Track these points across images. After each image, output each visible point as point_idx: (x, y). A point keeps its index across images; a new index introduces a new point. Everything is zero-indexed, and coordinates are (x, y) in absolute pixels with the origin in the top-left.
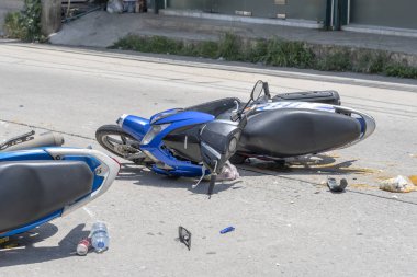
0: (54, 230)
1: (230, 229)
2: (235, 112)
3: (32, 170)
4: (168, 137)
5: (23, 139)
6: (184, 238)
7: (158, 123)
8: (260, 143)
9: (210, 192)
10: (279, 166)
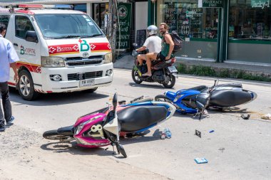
0: (149, 131)
1: (213, 131)
2: (208, 90)
3: (147, 109)
4: (184, 99)
5: (140, 98)
6: (198, 134)
7: (180, 94)
8: (216, 102)
9: (200, 119)
10: (221, 110)
